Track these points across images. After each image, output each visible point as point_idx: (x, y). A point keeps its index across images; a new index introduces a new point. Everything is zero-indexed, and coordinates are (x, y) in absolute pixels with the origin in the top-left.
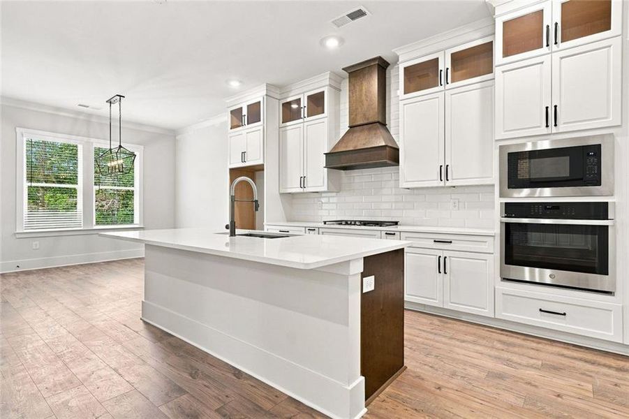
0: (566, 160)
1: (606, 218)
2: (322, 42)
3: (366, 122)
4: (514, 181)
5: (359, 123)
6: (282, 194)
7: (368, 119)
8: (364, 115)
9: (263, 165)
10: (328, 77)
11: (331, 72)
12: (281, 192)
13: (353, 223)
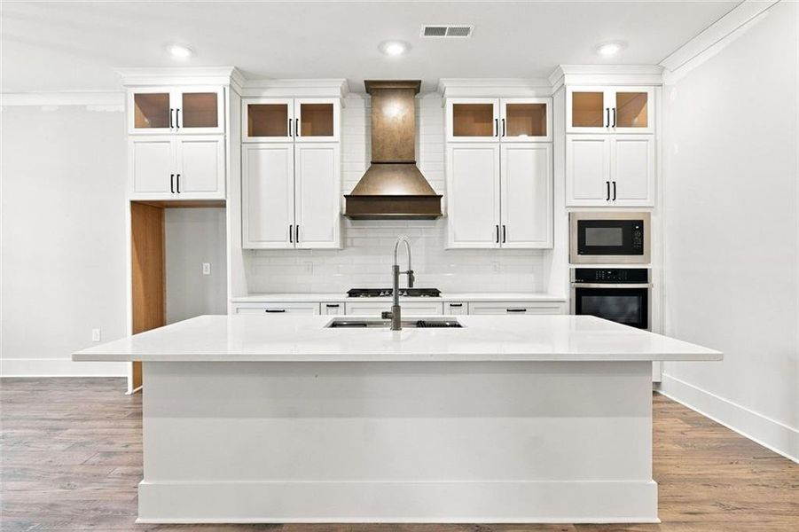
0: (618, 232)
1: (646, 282)
2: (381, 47)
3: (399, 160)
4: (584, 249)
5: (388, 160)
6: (245, 251)
7: (401, 157)
8: (396, 150)
9: (225, 201)
10: (340, 85)
11: (348, 81)
12: (245, 247)
13: (387, 293)
